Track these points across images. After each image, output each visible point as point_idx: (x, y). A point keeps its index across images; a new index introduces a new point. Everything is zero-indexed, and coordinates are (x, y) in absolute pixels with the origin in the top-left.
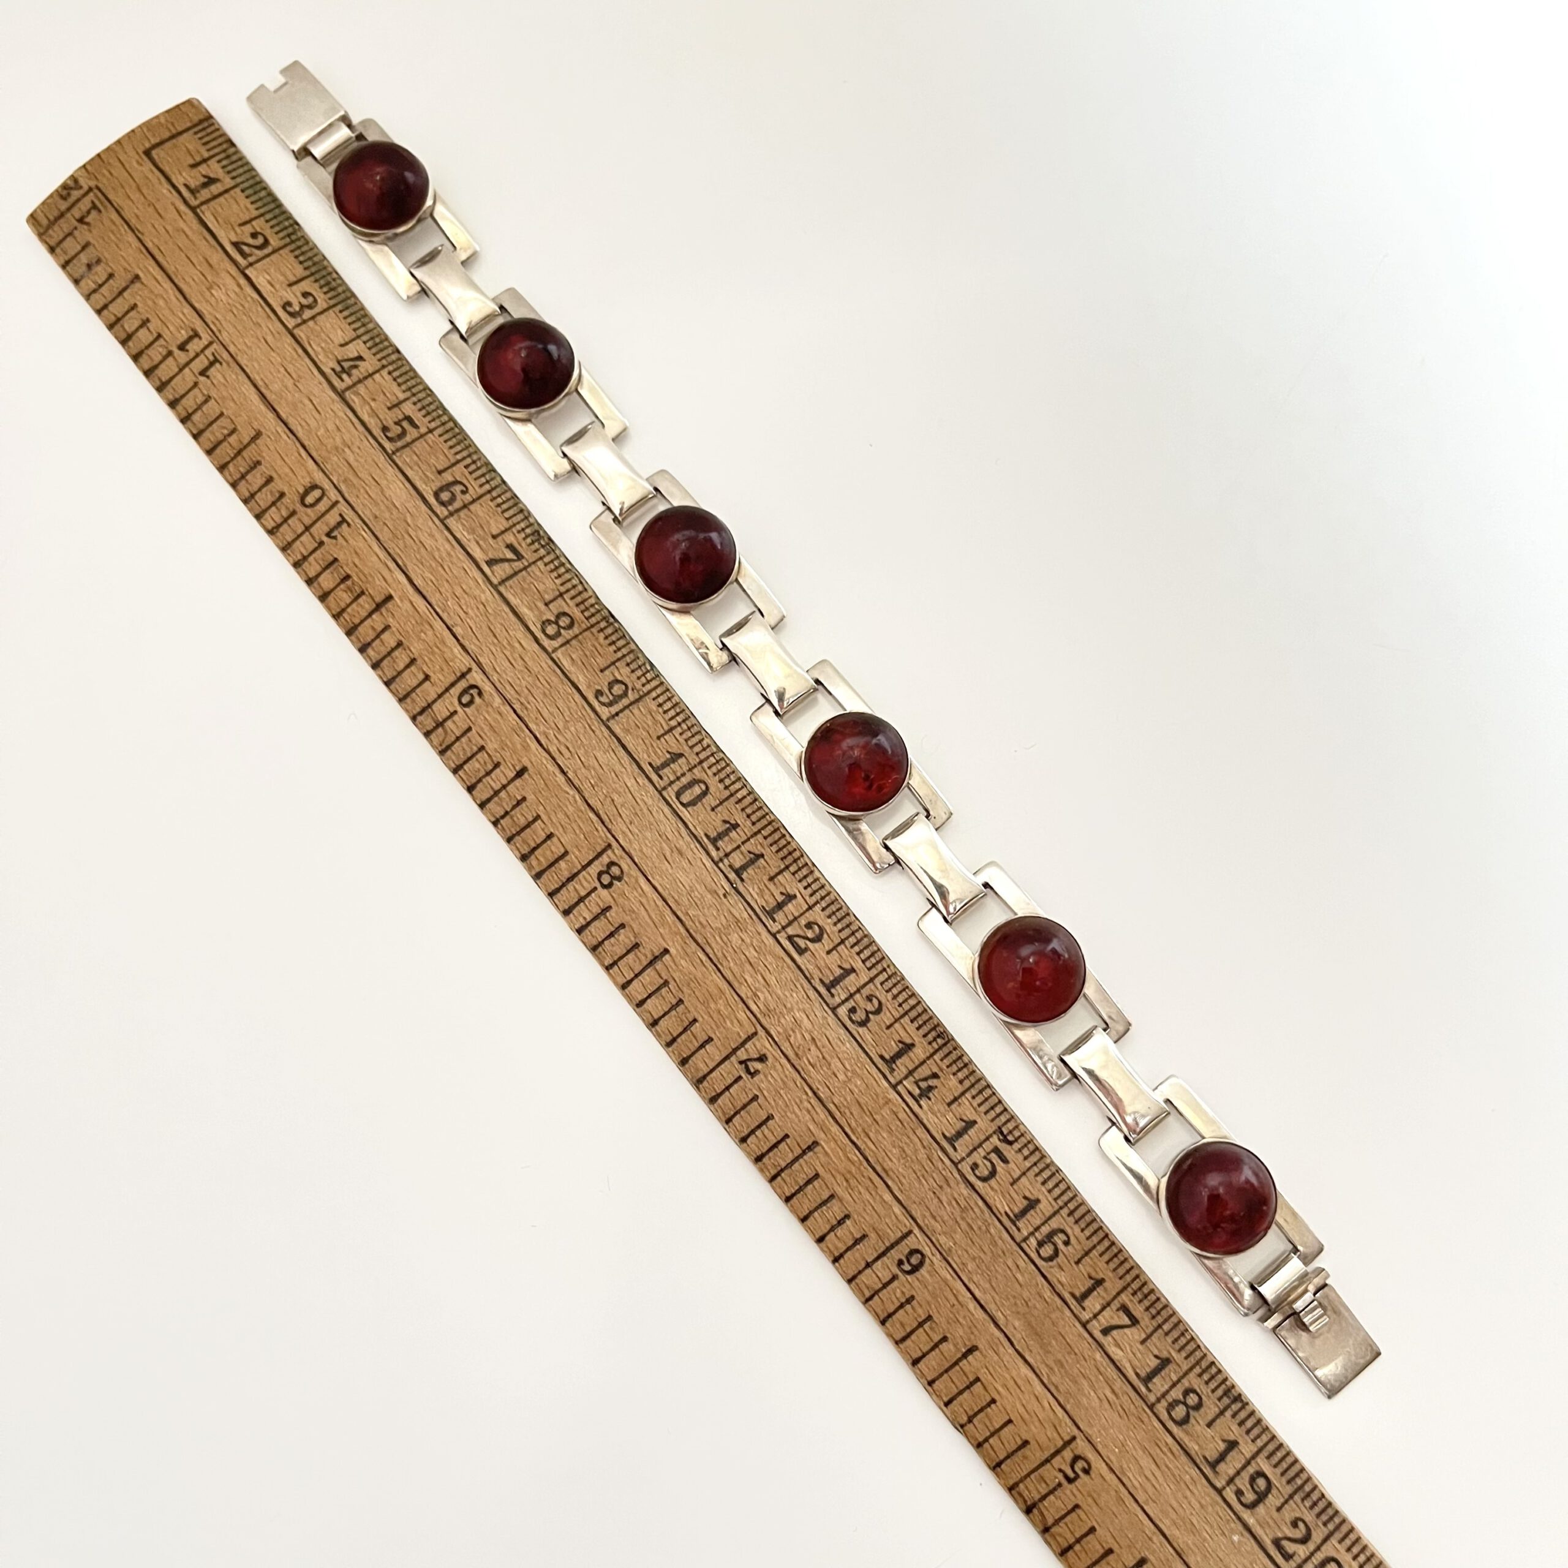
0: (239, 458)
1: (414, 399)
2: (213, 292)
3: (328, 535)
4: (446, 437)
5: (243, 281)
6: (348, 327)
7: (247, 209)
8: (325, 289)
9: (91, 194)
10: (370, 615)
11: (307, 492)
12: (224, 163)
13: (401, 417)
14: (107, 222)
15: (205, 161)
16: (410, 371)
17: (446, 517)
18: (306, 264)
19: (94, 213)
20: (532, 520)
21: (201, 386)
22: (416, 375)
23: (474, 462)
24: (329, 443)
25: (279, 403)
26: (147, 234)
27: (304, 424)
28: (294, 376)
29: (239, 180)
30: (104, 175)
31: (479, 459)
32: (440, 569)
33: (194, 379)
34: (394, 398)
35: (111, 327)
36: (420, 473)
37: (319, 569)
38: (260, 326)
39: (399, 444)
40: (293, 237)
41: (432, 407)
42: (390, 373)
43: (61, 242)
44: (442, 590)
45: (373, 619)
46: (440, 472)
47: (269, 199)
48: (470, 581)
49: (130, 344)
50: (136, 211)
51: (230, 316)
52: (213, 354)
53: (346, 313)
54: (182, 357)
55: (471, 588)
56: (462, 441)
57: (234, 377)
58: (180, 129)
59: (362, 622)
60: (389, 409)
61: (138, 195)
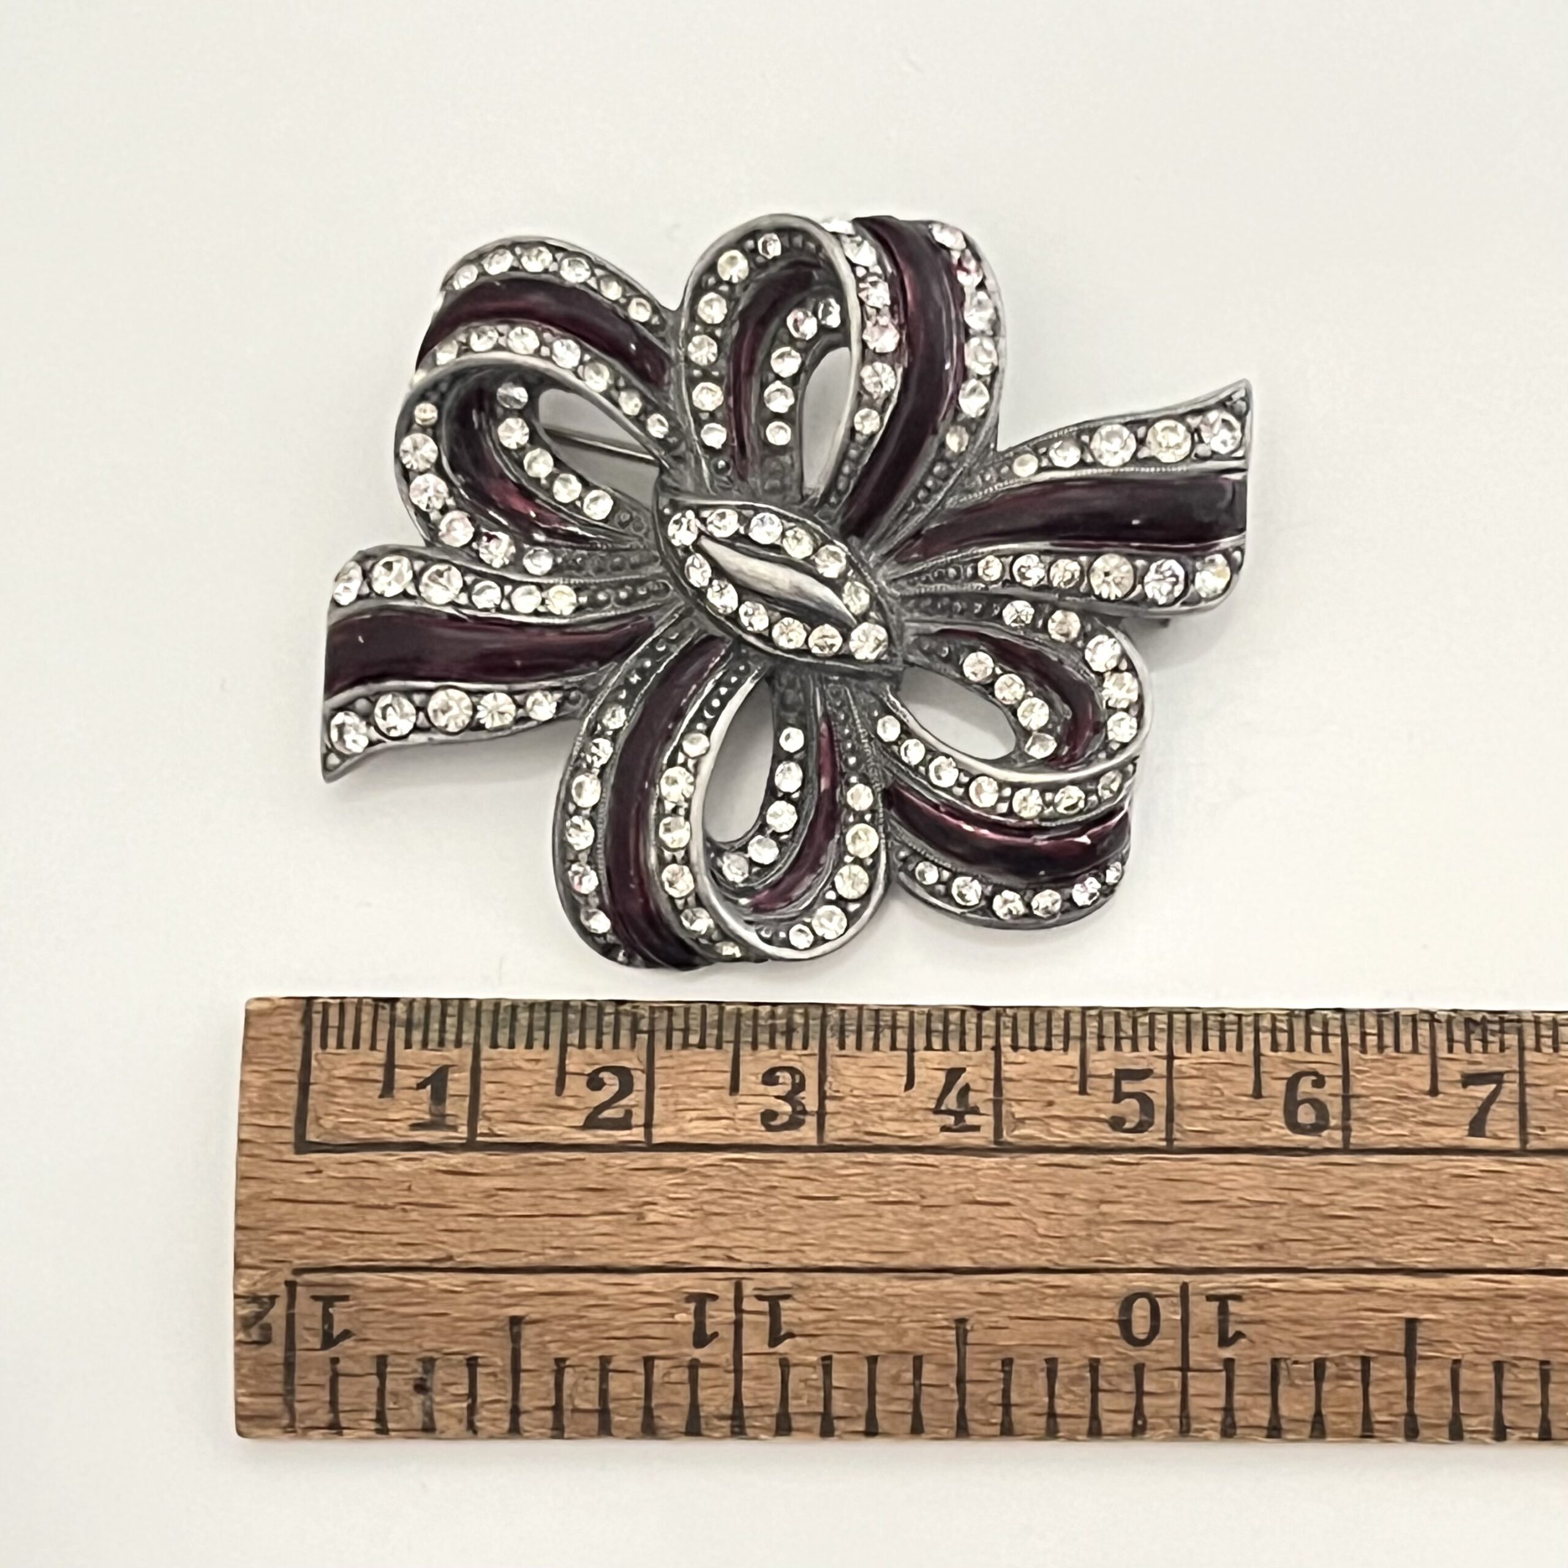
0: (969, 1388)
1: (1092, 1042)
2: (651, 1217)
3: (1225, 1341)
4: (1197, 1041)
5: (671, 1159)
6: (877, 1053)
7: (537, 1061)
8: (780, 1041)
9: (299, 1289)
10: (1411, 1377)
11: (1125, 1324)
12: (417, 1036)
13: (1110, 1084)
14: (376, 1302)
15: (390, 1066)
16: (1032, 1016)
17: (1346, 1139)
18: (711, 1041)
19: (338, 1312)
20: (1442, 1016)
21: (793, 1360)
22: (1050, 1011)
23: (1274, 1030)
24: (1068, 1226)
25: (939, 1254)
26: (454, 1251)
27: (1004, 1242)
28: (910, 1199)
29: (468, 1037)
30: (287, 1245)
31: (1274, 1018)
32: (1428, 1211)
33: (775, 1360)
34: (1069, 1071)
35: (558, 1431)
36: (1237, 1123)
37: (1268, 1401)
38: (775, 1187)
39: (1160, 1119)
40: (644, 1025)
41: (1127, 1026)
42: (1015, 1047)
43: (333, 1403)
44: (1468, 1235)
45: (1422, 1378)
46: (1257, 1094)
47: (540, 1015)
48: (1485, 1182)
49: (616, 1419)
50: (396, 1239)
51: (717, 1223)
52: (760, 1298)
53: (851, 1040)
54: (719, 1352)
55: (1498, 1191)
56: (1223, 1024)
57: (829, 1293)
58: (297, 1066)
59: (1410, 1398)
60: (1083, 1091)
61: (372, 1216)
